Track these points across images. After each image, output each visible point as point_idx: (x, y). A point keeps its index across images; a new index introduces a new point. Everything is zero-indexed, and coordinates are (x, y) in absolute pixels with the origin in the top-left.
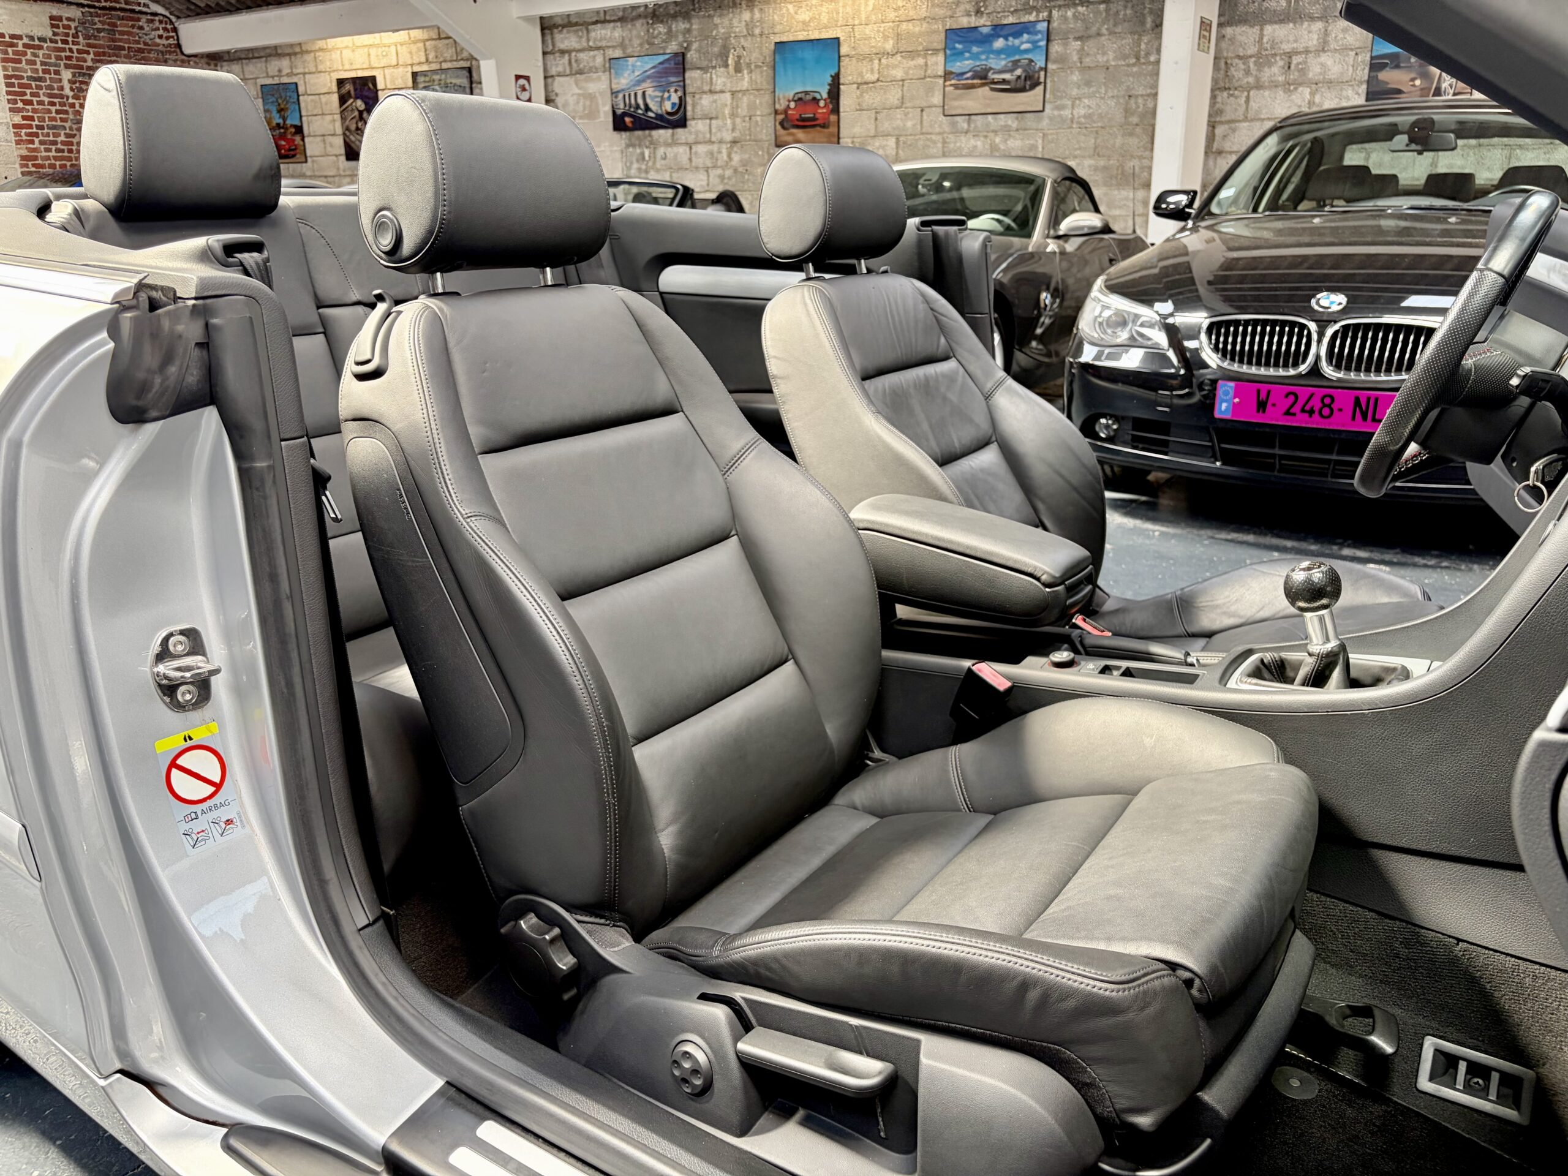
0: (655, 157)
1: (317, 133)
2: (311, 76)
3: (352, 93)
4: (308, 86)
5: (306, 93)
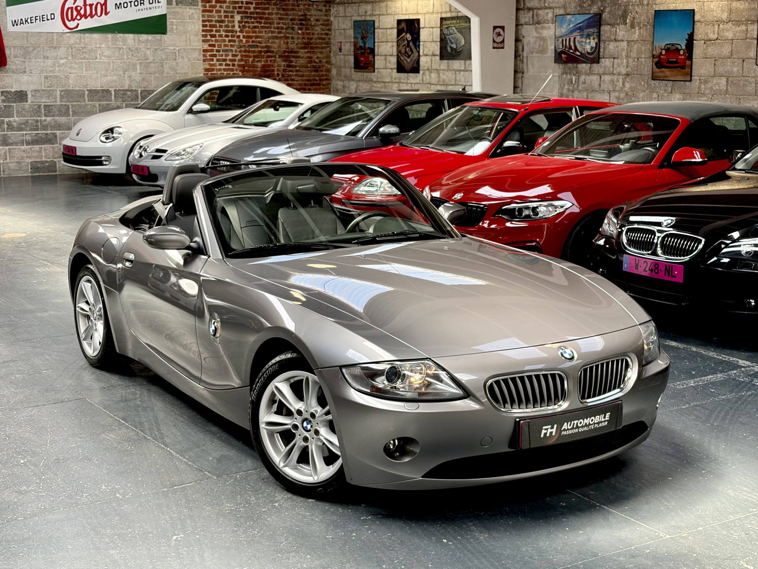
0: (578, 82)
1: (382, 54)
2: (383, 16)
3: (405, 29)
4: (381, 23)
5: (379, 28)
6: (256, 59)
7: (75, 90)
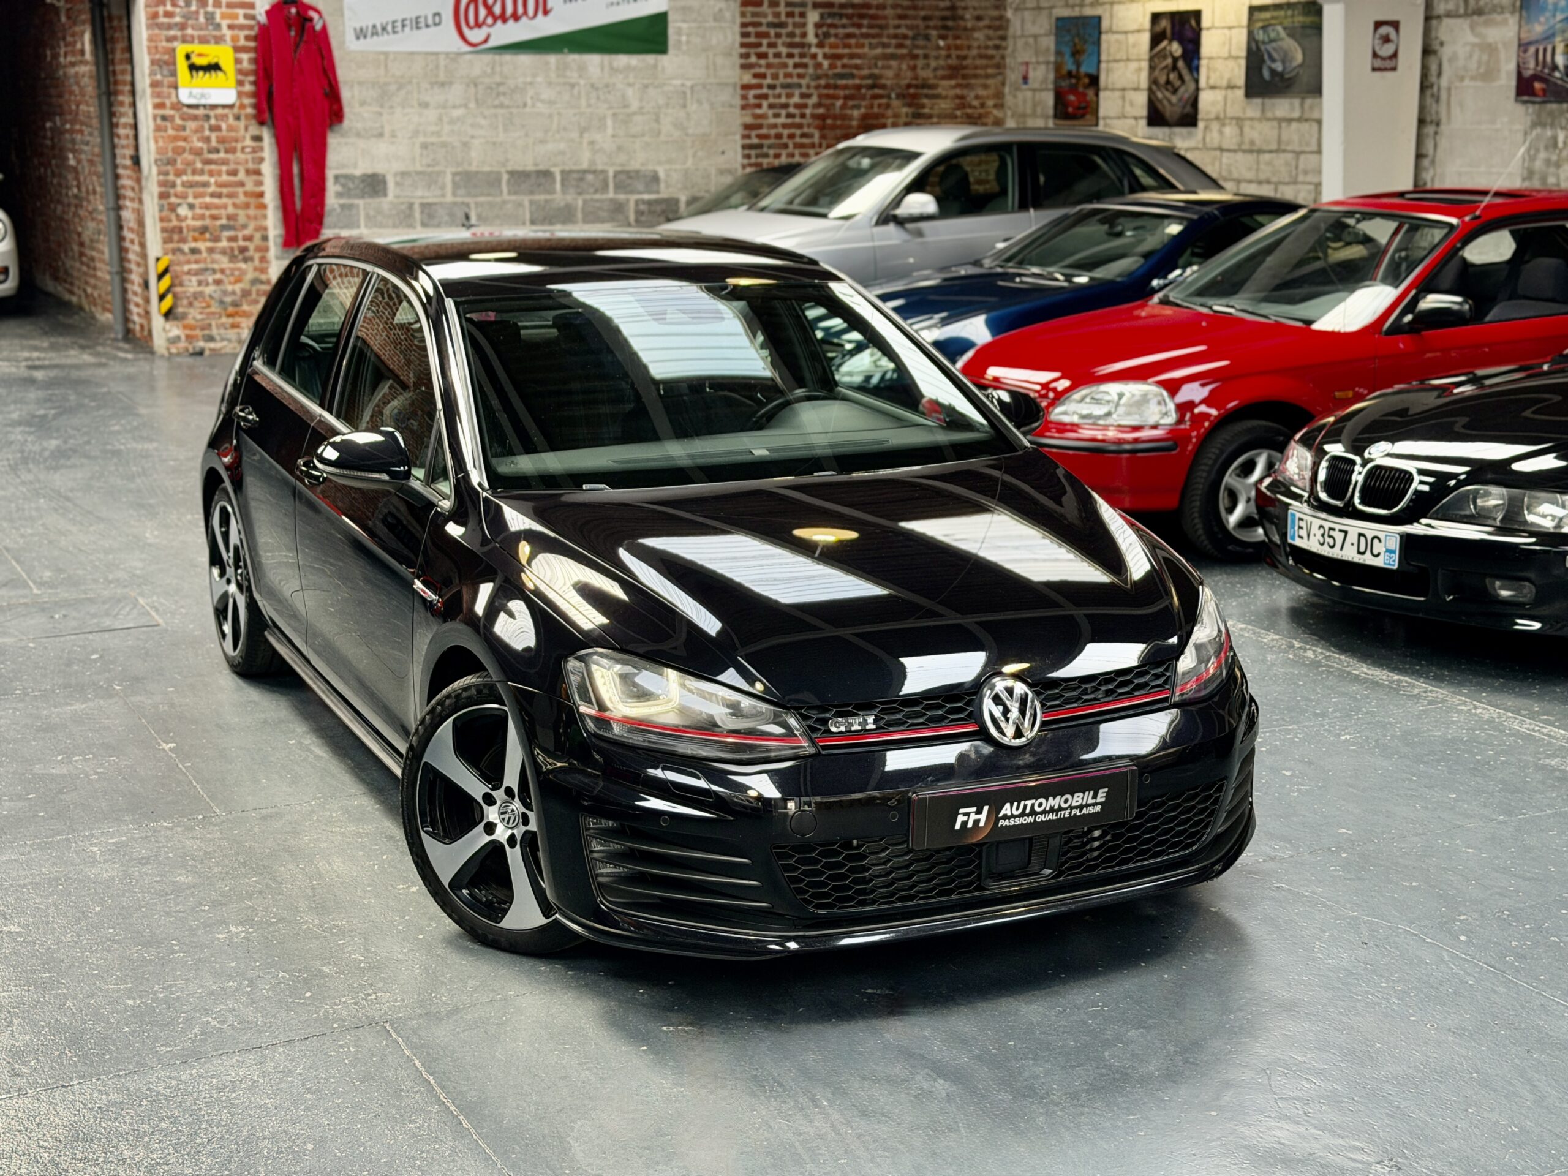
1: (1116, 86)
2: (1118, 7)
3: (1168, 32)
4: (1115, 21)
5: (1110, 31)
6: (851, 103)
7: (483, 173)
